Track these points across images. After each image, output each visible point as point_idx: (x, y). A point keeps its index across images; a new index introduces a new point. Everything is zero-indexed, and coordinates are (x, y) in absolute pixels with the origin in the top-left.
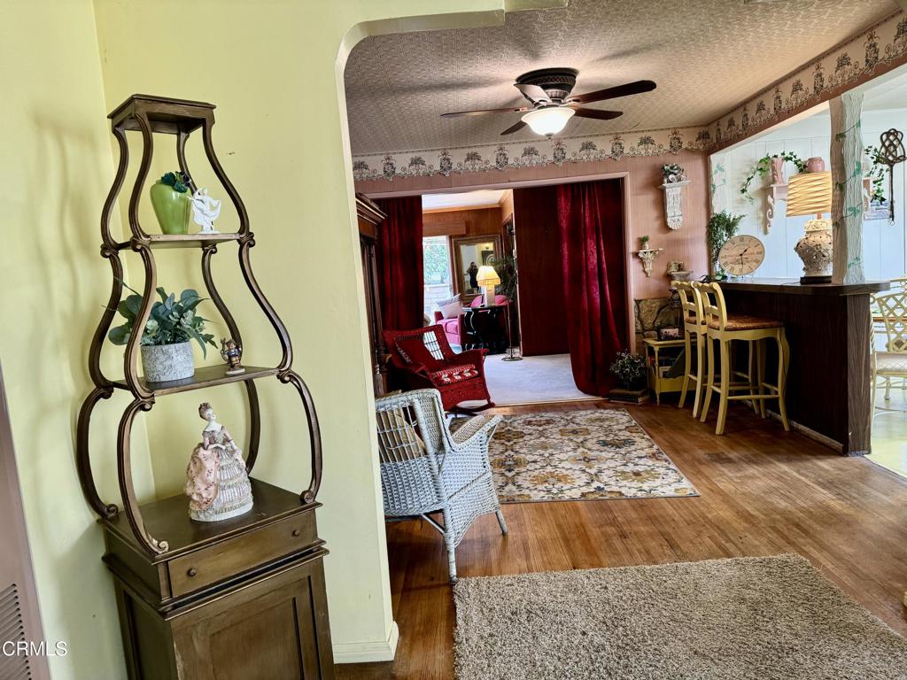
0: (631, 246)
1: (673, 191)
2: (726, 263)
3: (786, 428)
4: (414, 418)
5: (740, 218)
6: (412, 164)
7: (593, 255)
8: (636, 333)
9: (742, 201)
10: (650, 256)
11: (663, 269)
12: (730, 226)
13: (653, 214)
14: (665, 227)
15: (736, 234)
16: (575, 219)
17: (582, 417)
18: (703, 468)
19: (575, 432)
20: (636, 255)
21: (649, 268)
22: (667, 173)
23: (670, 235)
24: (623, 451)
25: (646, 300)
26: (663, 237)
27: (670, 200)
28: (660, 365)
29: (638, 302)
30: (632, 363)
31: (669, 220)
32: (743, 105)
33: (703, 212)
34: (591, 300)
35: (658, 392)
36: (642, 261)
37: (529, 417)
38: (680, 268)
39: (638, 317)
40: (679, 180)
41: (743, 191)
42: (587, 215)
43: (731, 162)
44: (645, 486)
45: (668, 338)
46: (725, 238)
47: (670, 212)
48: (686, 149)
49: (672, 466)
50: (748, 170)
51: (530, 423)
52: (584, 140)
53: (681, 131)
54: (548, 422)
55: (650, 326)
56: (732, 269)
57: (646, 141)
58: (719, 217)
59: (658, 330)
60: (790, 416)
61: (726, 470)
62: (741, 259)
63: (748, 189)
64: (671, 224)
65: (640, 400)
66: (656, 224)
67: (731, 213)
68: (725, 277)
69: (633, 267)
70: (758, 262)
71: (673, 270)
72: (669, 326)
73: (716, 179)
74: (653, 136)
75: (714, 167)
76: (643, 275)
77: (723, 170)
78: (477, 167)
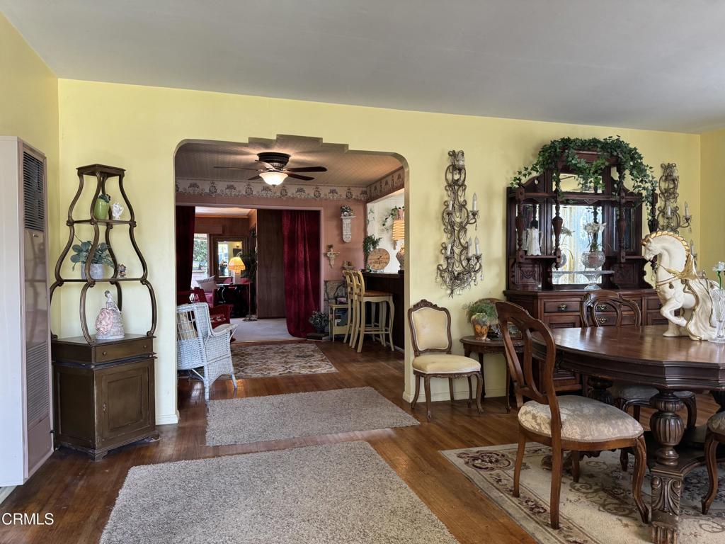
0: (323, 250)
1: (347, 222)
2: (371, 263)
3: (393, 350)
4: (193, 318)
5: (379, 239)
6: (190, 186)
7: (302, 253)
8: (325, 300)
9: (383, 230)
10: (333, 256)
11: (340, 265)
12: (375, 243)
13: (335, 232)
14: (342, 241)
15: (377, 248)
16: (293, 232)
17: (288, 347)
18: (345, 365)
19: (283, 353)
20: (326, 255)
21: (332, 263)
22: (343, 211)
23: (345, 245)
24: (307, 359)
25: (330, 281)
26: (341, 246)
27: (344, 225)
28: (336, 318)
29: (326, 282)
30: (320, 316)
31: (344, 237)
32: (380, 180)
33: (363, 234)
34: (299, 280)
35: (334, 334)
36: (329, 259)
37: (257, 347)
38: (349, 264)
39: (326, 291)
40: (350, 215)
41: (384, 225)
42: (299, 229)
43: (378, 208)
44: (313, 370)
45: (341, 303)
46: (372, 249)
47: (344, 233)
48: (355, 199)
49: (330, 363)
50: (386, 213)
51: (257, 349)
52: (299, 187)
53: (352, 189)
54: (268, 349)
55: (332, 297)
56: (374, 266)
57: (333, 192)
58: (369, 238)
59: (336, 298)
60: (394, 344)
61: (355, 365)
62: (379, 261)
63: (386, 224)
64: (345, 240)
65: (323, 338)
66: (337, 239)
67: (376, 237)
68: (371, 271)
69: (323, 260)
70: (387, 263)
71: (346, 266)
72: (342, 297)
73: (370, 217)
74: (338, 189)
75: (369, 211)
76: (329, 266)
77: (372, 212)
78: (233, 193)
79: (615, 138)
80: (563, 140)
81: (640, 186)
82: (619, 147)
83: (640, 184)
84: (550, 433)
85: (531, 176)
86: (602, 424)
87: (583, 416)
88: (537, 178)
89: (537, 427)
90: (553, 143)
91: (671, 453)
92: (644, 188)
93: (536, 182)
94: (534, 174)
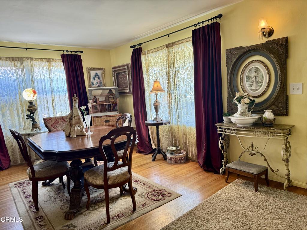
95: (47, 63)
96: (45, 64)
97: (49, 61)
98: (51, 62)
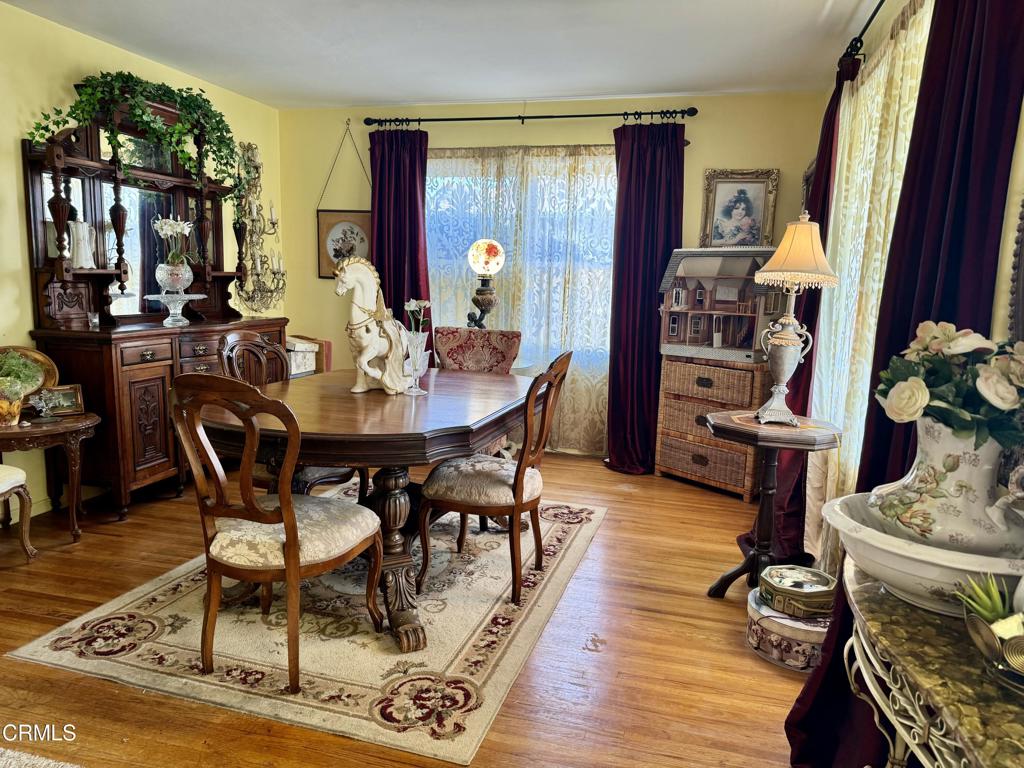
79: (195, 92)
80: (120, 75)
81: (223, 172)
82: (200, 107)
83: (224, 168)
84: (283, 563)
85: (67, 126)
86: (344, 529)
87: (317, 523)
88: (75, 132)
89: (261, 560)
90: (104, 76)
91: (397, 537)
92: (230, 175)
93: (73, 139)
94: (73, 124)
95: (569, 161)
96: (561, 163)
97: (575, 155)
98: (580, 158)
